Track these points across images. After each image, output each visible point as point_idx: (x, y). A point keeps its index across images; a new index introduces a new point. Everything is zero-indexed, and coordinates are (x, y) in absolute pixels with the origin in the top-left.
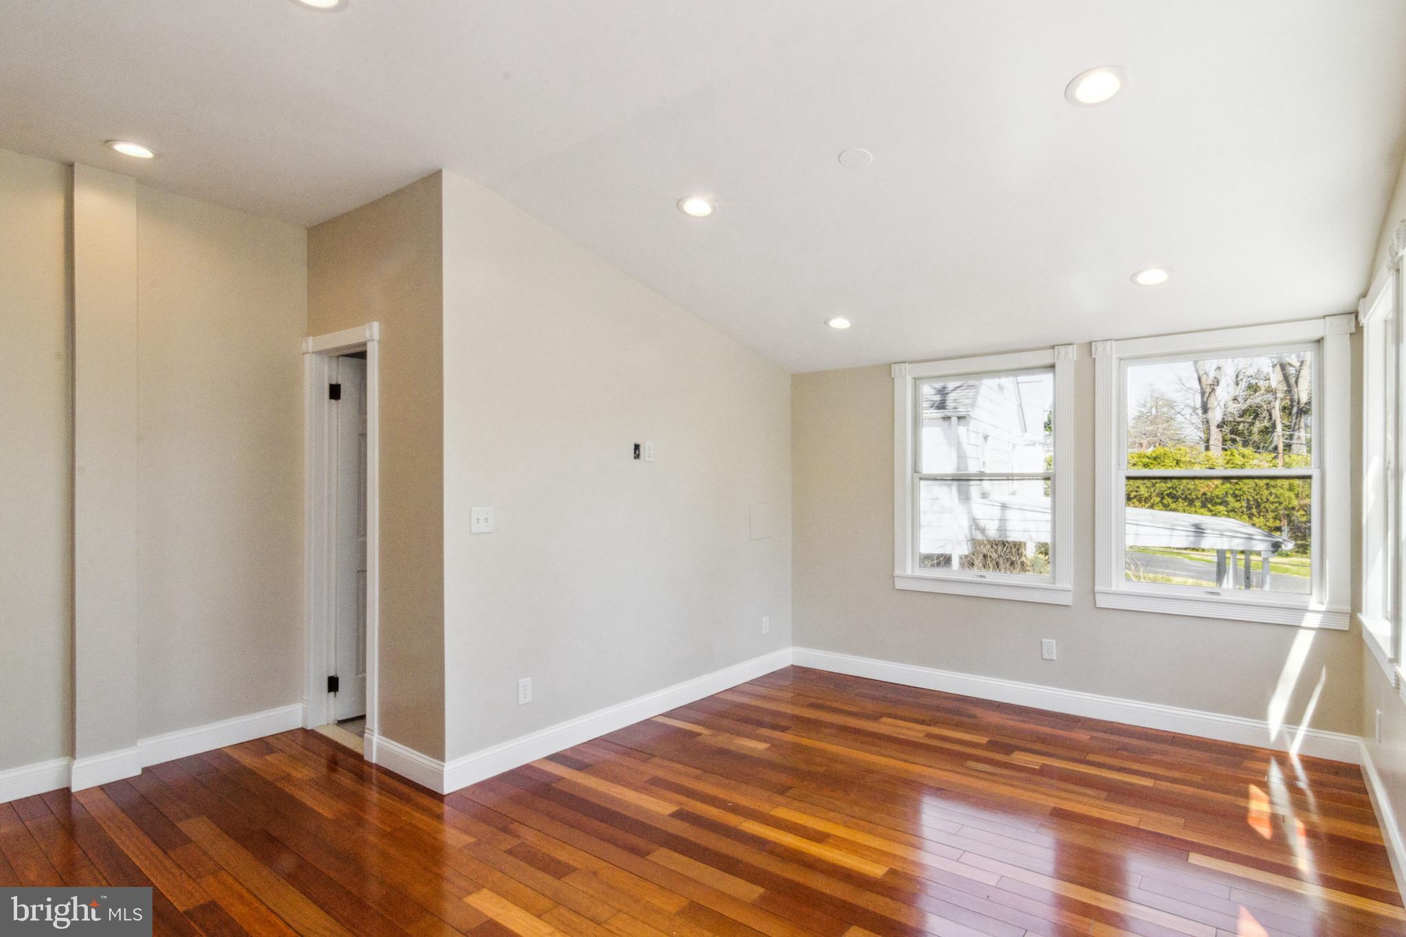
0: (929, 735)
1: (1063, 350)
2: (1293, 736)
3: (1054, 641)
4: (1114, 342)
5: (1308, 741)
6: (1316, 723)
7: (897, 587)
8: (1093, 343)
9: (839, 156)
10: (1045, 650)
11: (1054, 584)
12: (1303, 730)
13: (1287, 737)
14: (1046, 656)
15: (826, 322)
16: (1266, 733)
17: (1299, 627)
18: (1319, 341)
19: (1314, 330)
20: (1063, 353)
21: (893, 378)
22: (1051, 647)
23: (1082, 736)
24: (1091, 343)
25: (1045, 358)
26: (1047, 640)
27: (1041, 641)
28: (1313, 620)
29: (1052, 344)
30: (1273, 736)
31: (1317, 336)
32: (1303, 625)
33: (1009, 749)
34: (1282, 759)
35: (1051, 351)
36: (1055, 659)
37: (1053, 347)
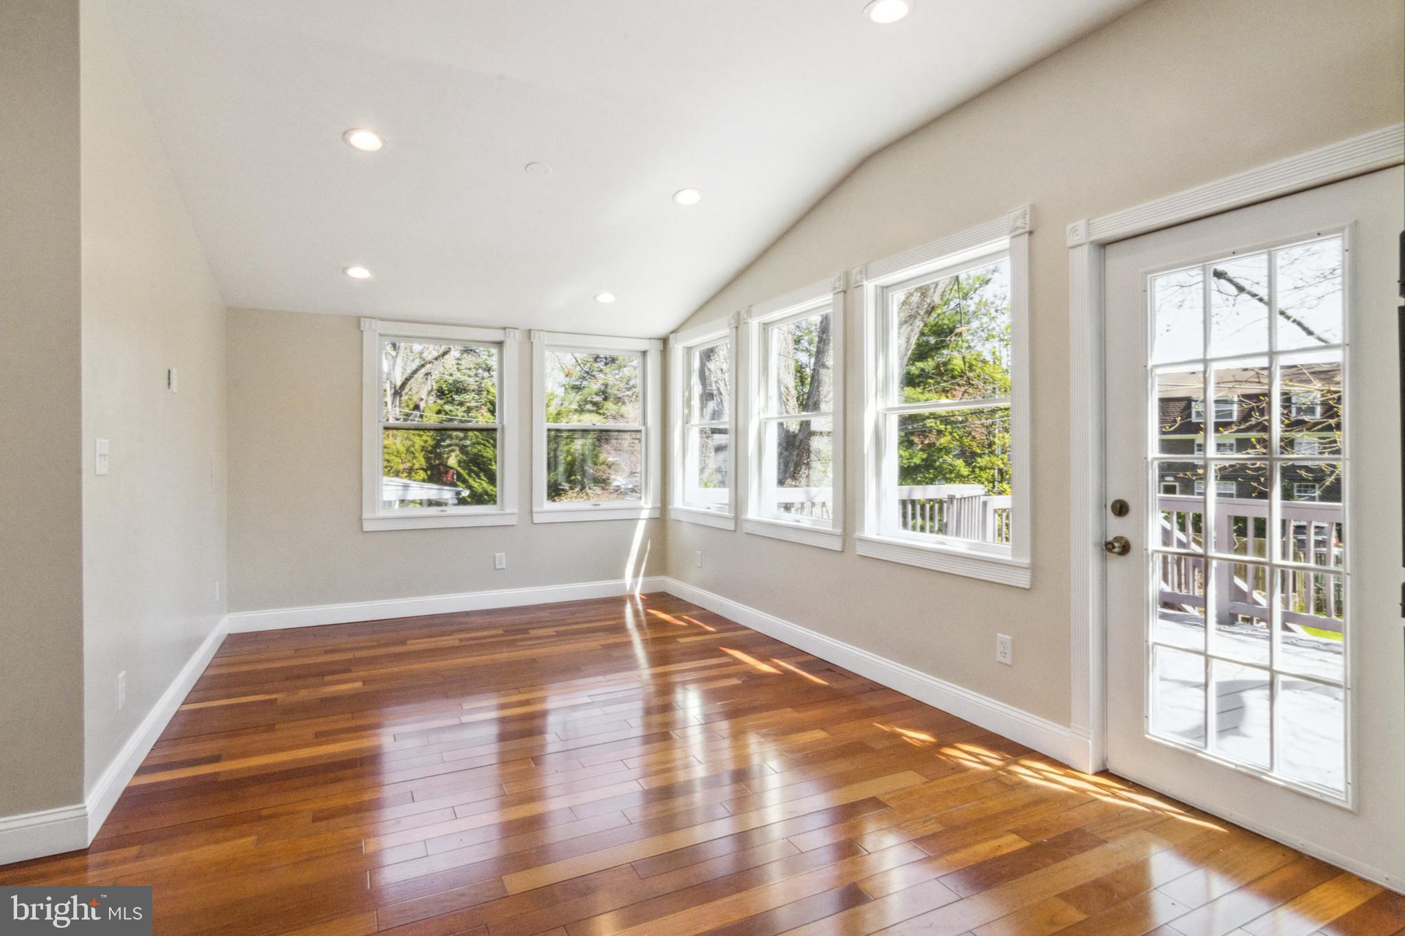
0: (461, 640)
1: (512, 332)
2: (637, 583)
3: (504, 554)
4: (546, 333)
5: (644, 585)
6: (647, 574)
7: (365, 529)
8: (532, 331)
9: (528, 165)
10: (497, 562)
11: (502, 510)
12: (641, 579)
13: (634, 586)
14: (498, 567)
15: (344, 270)
16: (624, 585)
17: (638, 519)
18: (644, 353)
19: (644, 345)
20: (512, 334)
21: (362, 332)
22: (502, 558)
23: (543, 614)
24: (530, 330)
25: (497, 335)
26: (499, 554)
27: (495, 556)
28: (645, 514)
29: (504, 326)
30: (628, 589)
31: (643, 348)
32: (641, 517)
33: (525, 631)
34: (632, 597)
35: (503, 331)
36: (505, 567)
37: (505, 328)
